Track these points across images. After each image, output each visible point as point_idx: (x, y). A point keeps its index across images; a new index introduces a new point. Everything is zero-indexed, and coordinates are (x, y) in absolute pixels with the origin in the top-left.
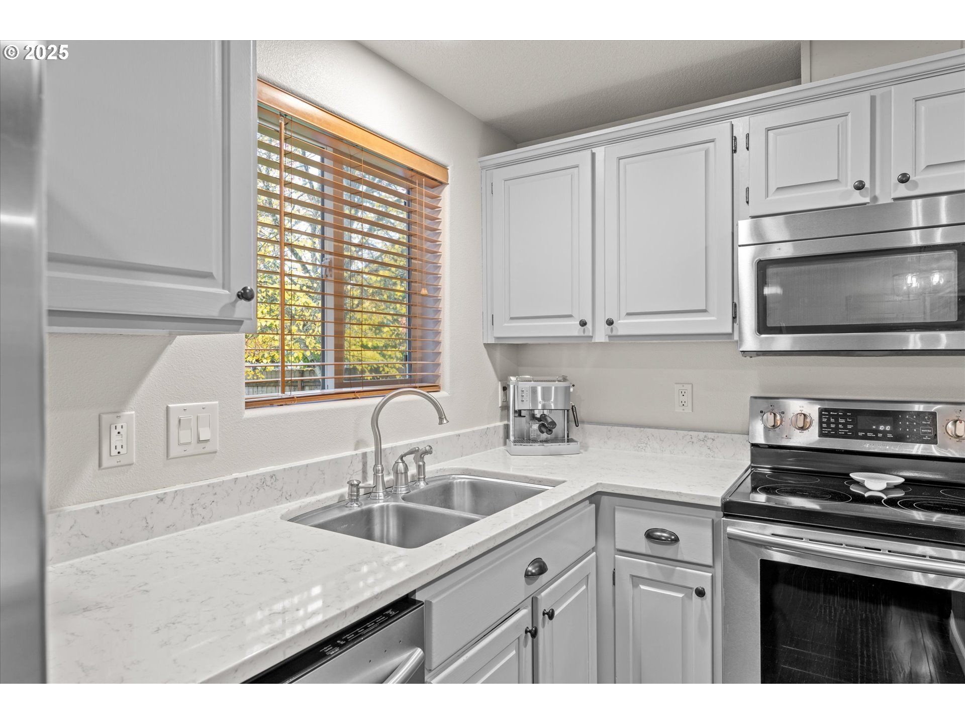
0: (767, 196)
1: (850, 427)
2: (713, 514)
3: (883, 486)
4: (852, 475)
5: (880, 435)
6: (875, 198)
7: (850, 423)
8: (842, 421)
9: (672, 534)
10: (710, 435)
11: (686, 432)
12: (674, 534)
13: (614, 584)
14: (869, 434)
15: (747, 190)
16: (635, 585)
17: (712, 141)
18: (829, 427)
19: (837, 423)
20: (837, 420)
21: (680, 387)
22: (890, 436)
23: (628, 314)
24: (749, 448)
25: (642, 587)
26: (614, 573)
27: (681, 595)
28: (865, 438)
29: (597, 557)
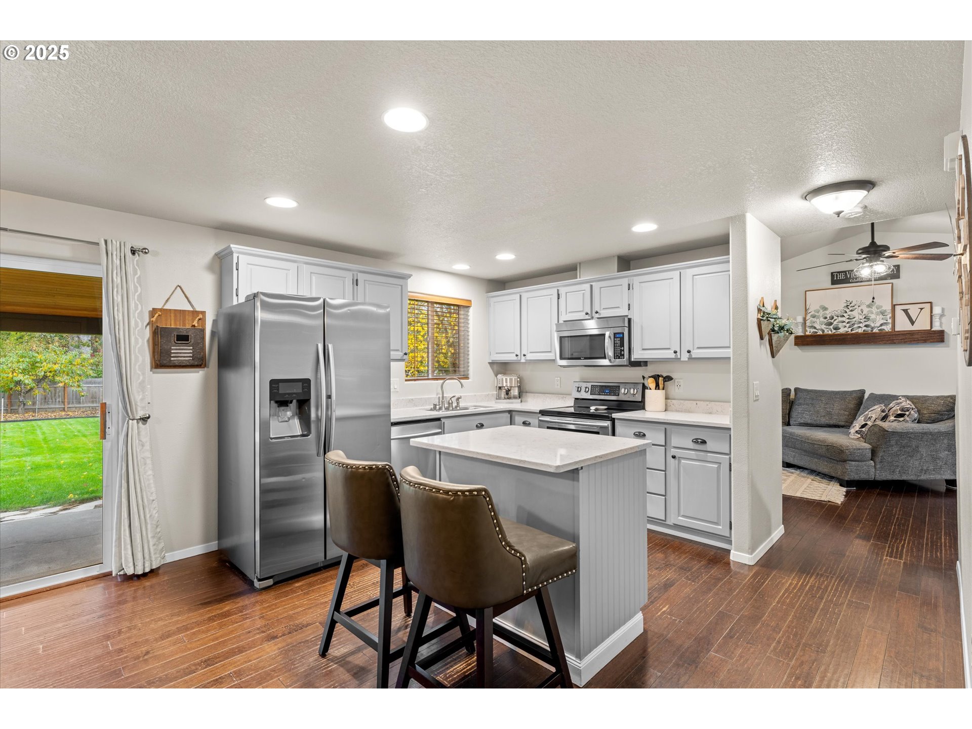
0: (566, 314)
9: (529, 422)
10: (565, 396)
11: (558, 395)
15: (561, 312)
17: (552, 295)
19: (595, 390)
21: (557, 378)
22: (608, 394)
23: (530, 352)
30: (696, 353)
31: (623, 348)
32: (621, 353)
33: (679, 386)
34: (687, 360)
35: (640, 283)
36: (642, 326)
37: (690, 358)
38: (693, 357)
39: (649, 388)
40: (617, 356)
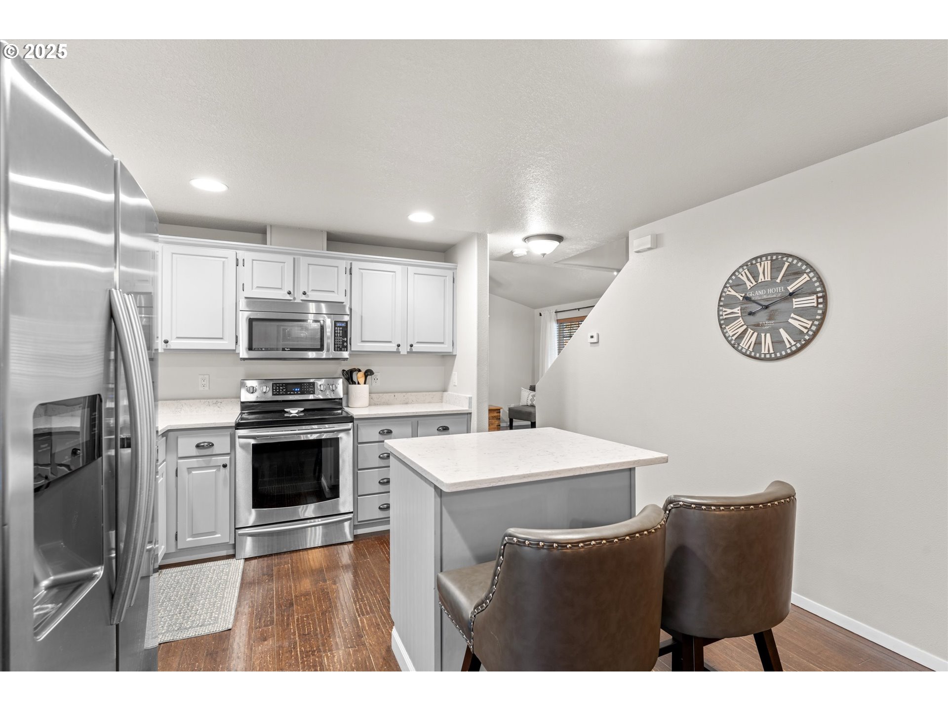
0: (252, 289)
1: (284, 390)
2: (230, 430)
3: (296, 411)
4: (285, 410)
5: (296, 393)
6: (295, 299)
7: (284, 389)
8: (282, 388)
9: (209, 443)
10: (219, 400)
11: (205, 400)
12: (211, 443)
13: (177, 476)
14: (292, 393)
15: (243, 284)
16: (189, 473)
17: (227, 258)
18: (276, 391)
19: (279, 389)
20: (279, 388)
21: (202, 376)
22: (299, 392)
23: (177, 338)
24: (240, 403)
25: (193, 472)
26: (177, 471)
27: (214, 470)
28: (290, 394)
29: (166, 463)
30: (417, 348)
31: (345, 339)
32: (343, 344)
33: (376, 379)
34: (406, 353)
35: (360, 269)
36: (362, 317)
37: (410, 352)
38: (414, 351)
39: (357, 383)
40: (338, 347)
